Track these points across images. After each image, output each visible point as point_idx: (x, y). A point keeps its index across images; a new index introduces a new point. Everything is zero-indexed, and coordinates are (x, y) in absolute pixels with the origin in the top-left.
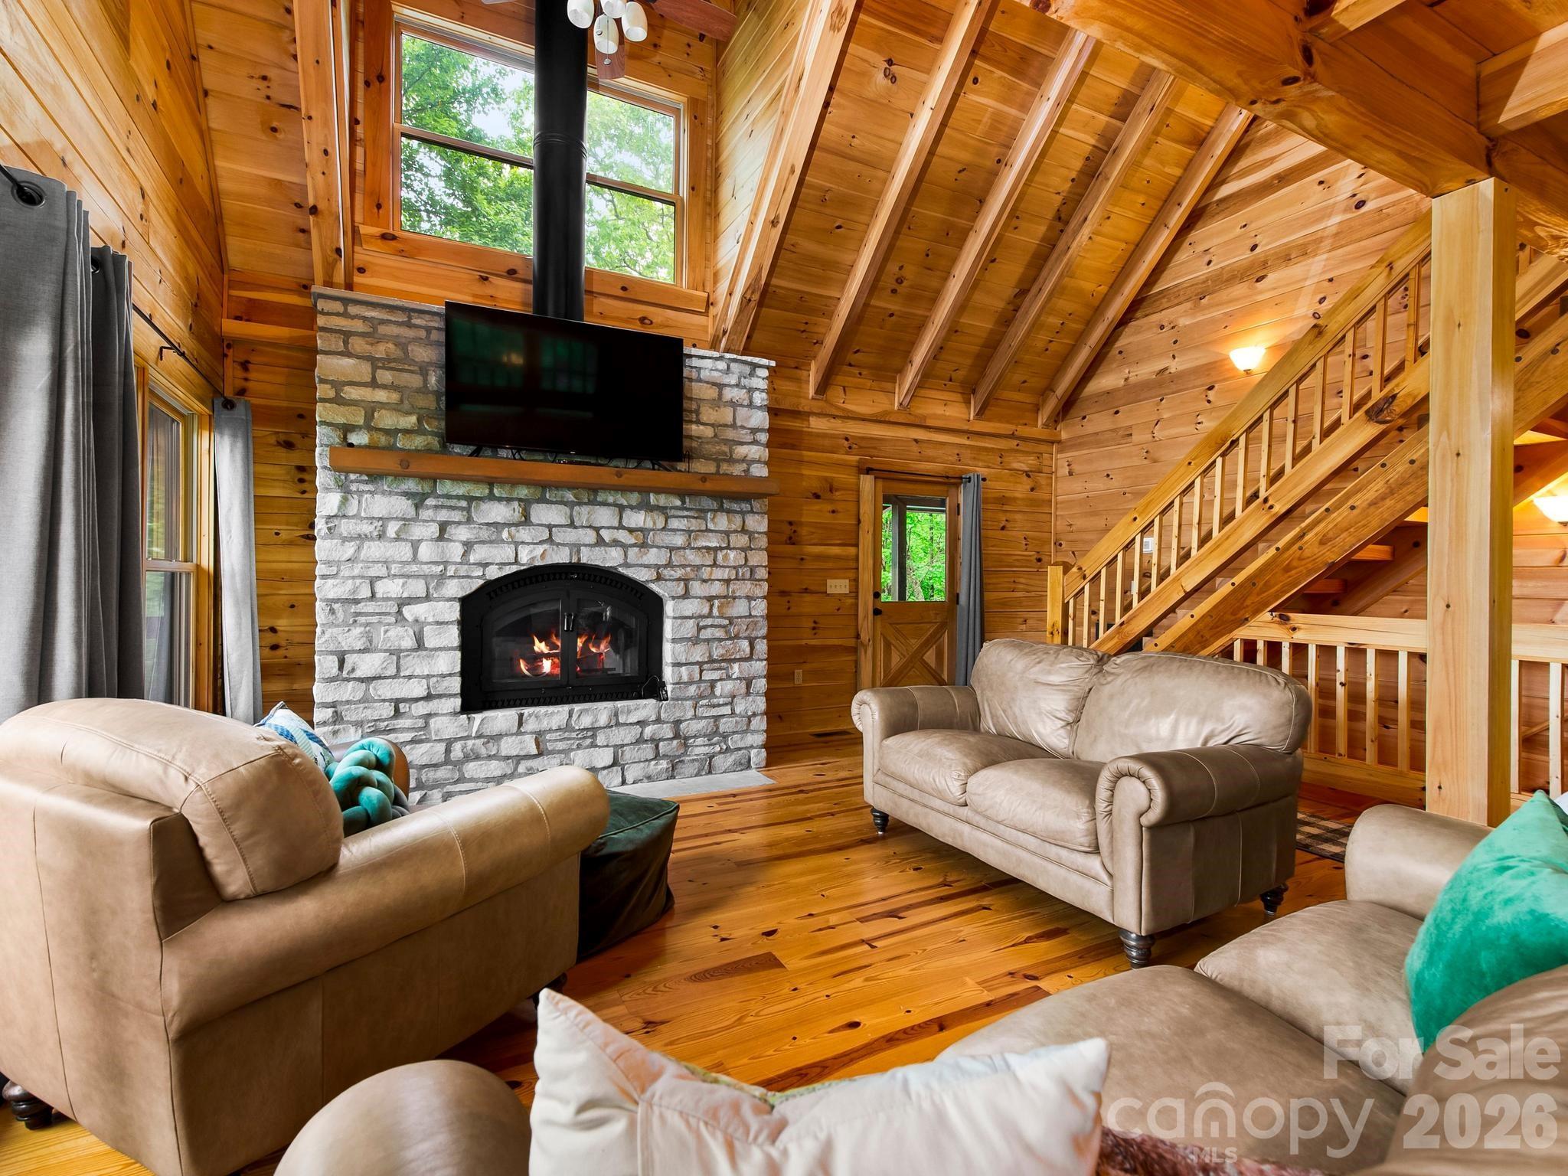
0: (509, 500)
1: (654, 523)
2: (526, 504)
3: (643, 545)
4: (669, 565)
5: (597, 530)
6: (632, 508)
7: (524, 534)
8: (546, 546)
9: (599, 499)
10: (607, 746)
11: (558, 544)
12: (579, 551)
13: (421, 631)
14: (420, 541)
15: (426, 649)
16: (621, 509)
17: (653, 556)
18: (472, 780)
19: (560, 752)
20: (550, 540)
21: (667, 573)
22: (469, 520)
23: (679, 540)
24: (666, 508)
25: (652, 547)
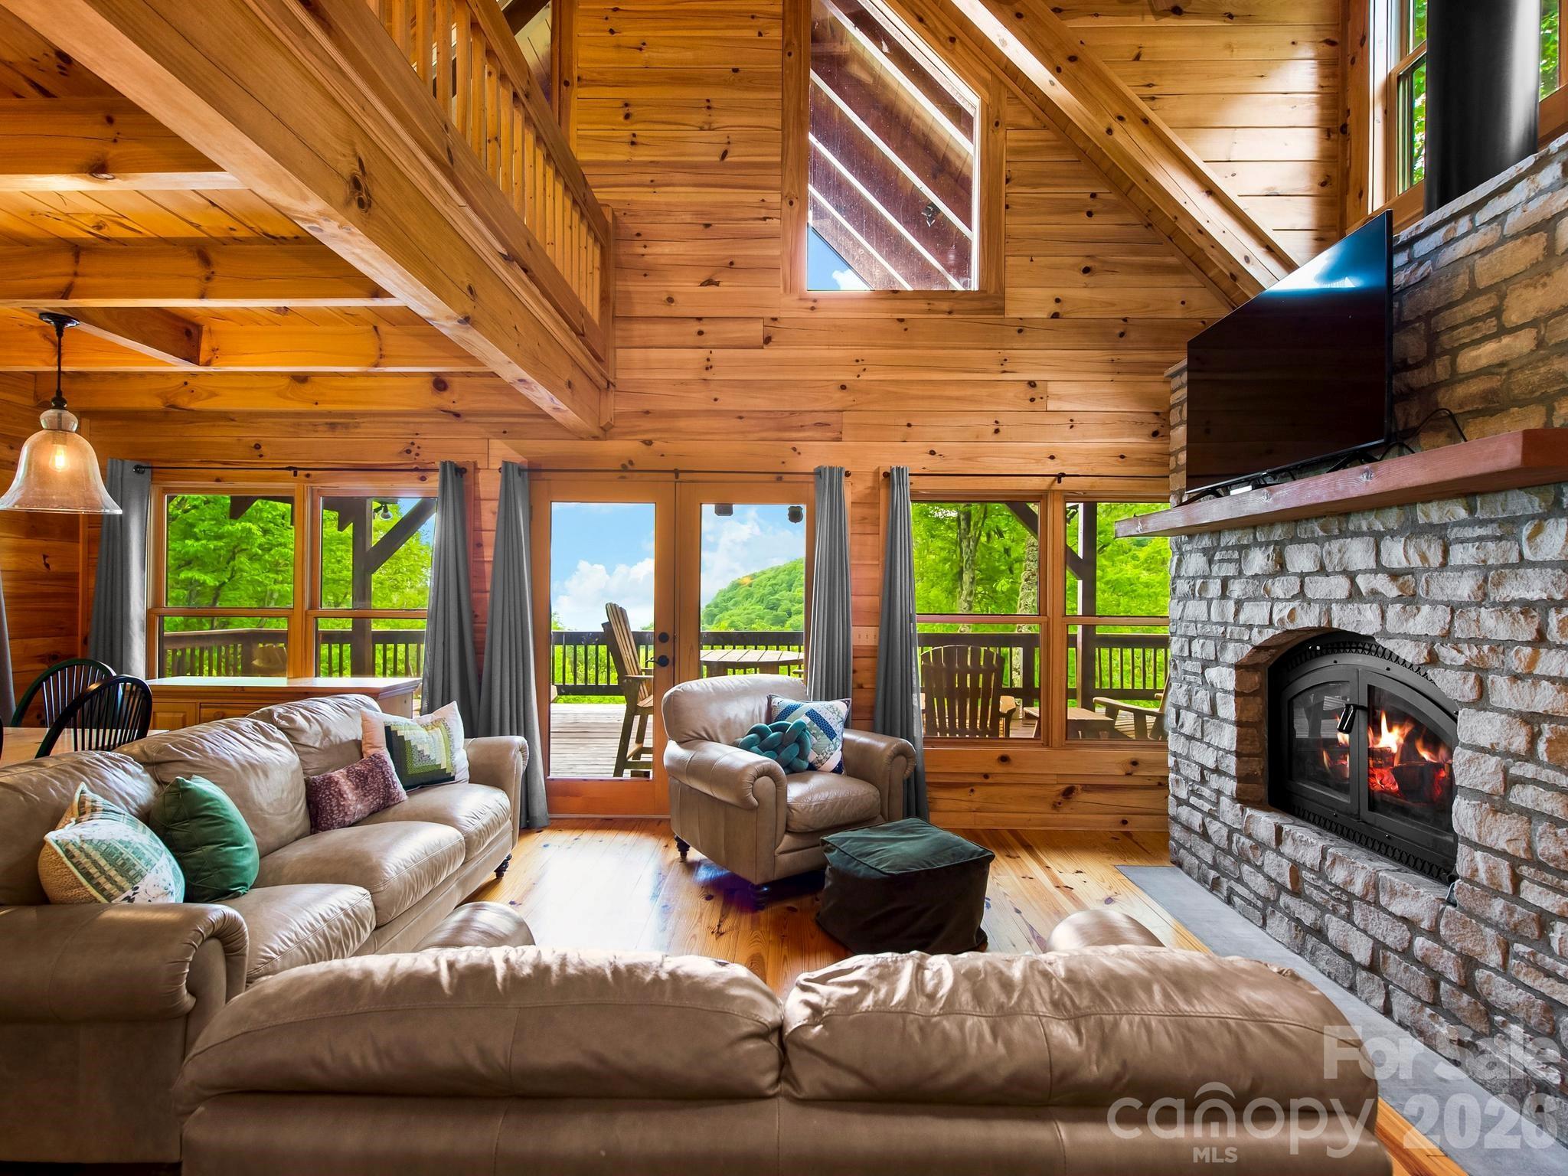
0: (1267, 544)
1: (1424, 558)
2: (1280, 546)
3: (1410, 600)
4: (1447, 636)
5: (1352, 576)
6: (1393, 534)
7: (1278, 588)
8: (1296, 603)
9: (1351, 527)
10: (1365, 931)
11: (1309, 602)
12: (1329, 611)
13: (1215, 697)
14: (1212, 599)
15: (1218, 718)
16: (1378, 537)
17: (1427, 621)
18: (1246, 886)
19: (1316, 904)
20: (1301, 594)
21: (1446, 653)
22: (1240, 573)
23: (1464, 588)
24: (1445, 526)
25: (1426, 602)
